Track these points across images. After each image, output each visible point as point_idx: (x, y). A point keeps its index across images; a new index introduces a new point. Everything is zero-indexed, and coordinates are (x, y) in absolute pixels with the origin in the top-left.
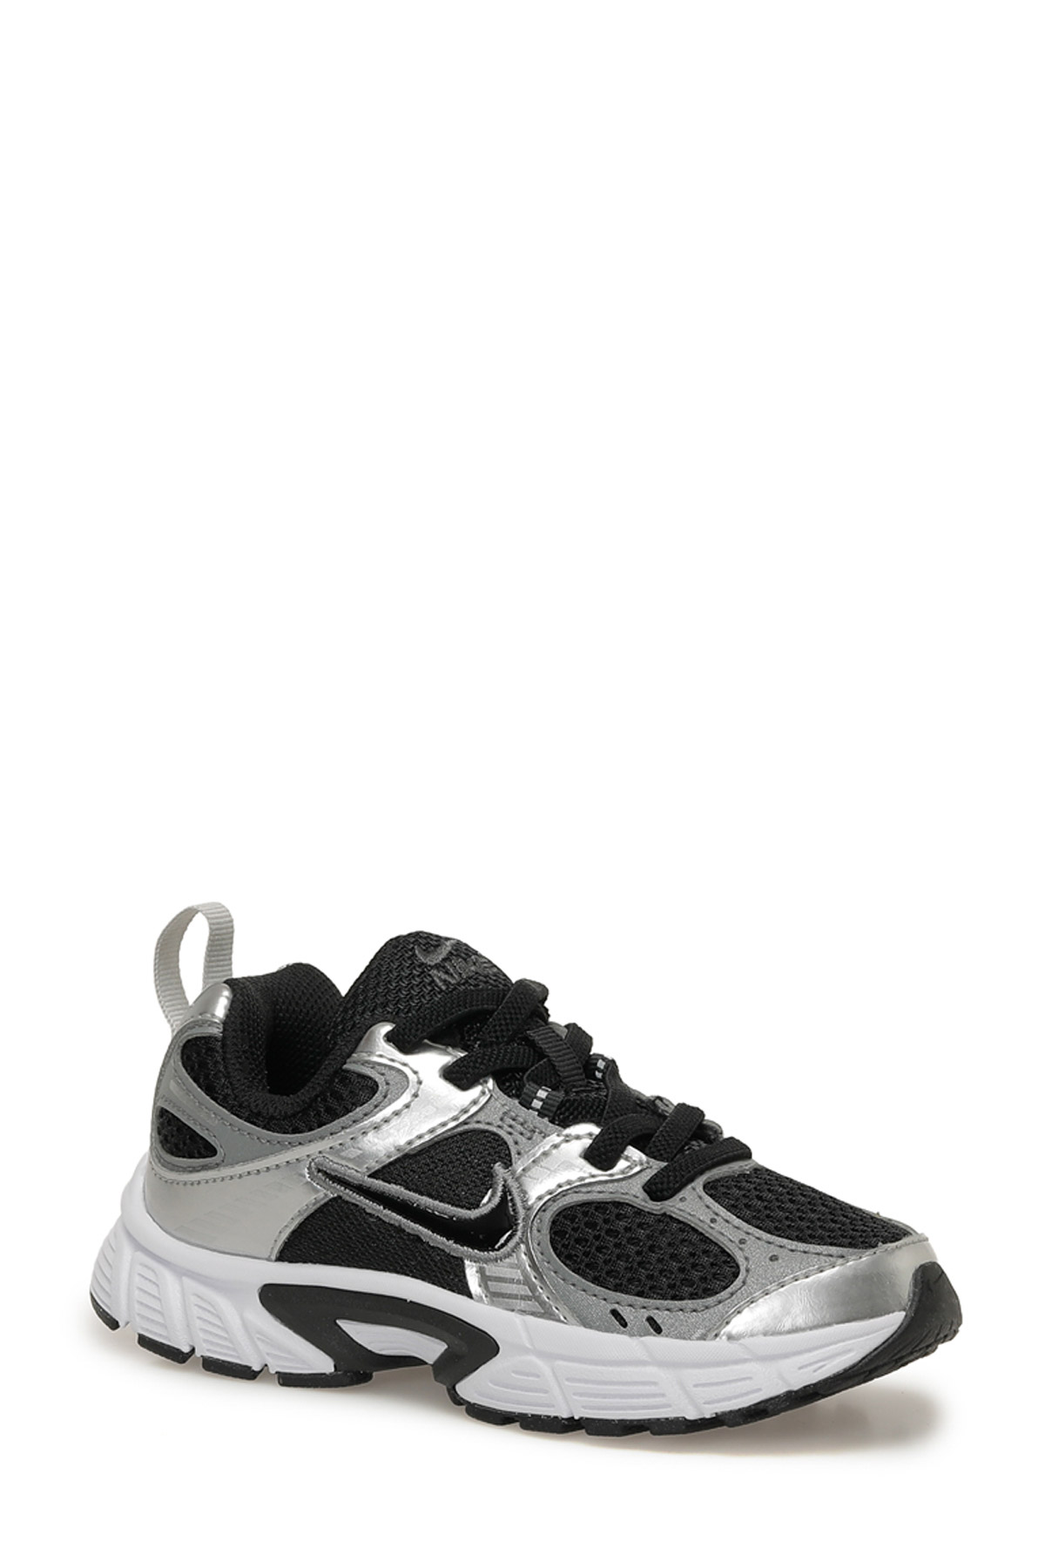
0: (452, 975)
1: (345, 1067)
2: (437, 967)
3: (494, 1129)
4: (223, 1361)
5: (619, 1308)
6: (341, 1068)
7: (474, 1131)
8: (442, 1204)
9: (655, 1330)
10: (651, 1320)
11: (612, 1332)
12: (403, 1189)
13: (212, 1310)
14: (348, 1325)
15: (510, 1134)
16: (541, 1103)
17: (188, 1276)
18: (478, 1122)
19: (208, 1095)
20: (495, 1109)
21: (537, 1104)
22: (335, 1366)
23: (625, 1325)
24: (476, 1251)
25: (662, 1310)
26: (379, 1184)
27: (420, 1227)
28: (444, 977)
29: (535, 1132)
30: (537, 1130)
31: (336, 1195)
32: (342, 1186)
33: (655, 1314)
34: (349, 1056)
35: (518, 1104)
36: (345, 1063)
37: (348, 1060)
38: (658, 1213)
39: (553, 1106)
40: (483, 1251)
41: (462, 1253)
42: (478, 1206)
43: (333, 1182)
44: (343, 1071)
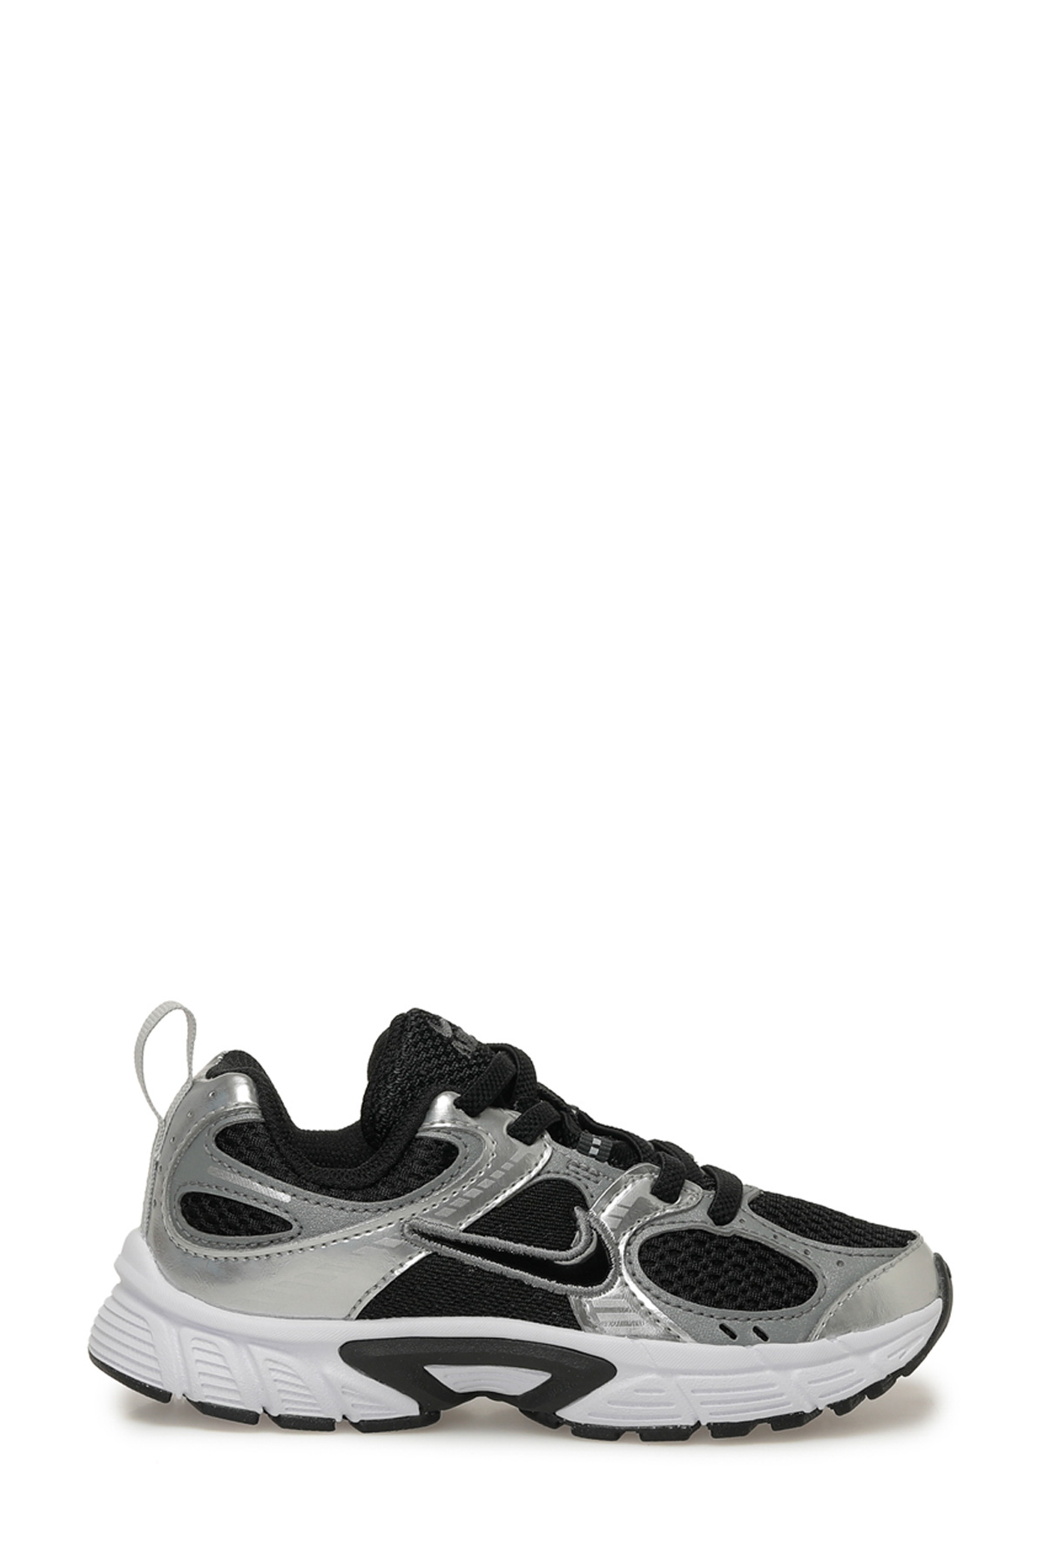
0: (467, 1044)
1: (418, 1135)
2: (454, 1039)
3: (564, 1177)
4: (304, 1417)
5: (727, 1323)
6: (414, 1137)
7: (548, 1181)
8: (537, 1249)
9: (762, 1338)
10: (756, 1330)
11: (725, 1344)
12: (498, 1239)
13: (289, 1371)
14: (433, 1369)
15: (579, 1179)
16: (598, 1150)
17: (254, 1343)
18: (549, 1172)
19: (269, 1175)
20: (560, 1160)
21: (594, 1151)
22: (420, 1409)
23: (733, 1336)
24: (580, 1287)
25: (765, 1319)
26: (474, 1238)
27: (521, 1272)
28: (463, 1046)
29: (599, 1176)
30: (601, 1174)
31: (431, 1252)
32: (438, 1243)
33: (760, 1324)
34: (420, 1125)
35: (577, 1153)
36: (417, 1132)
37: (420, 1129)
38: (728, 1236)
39: (607, 1151)
40: (587, 1286)
41: (567, 1291)
42: (569, 1248)
43: (429, 1241)
44: (417, 1139)
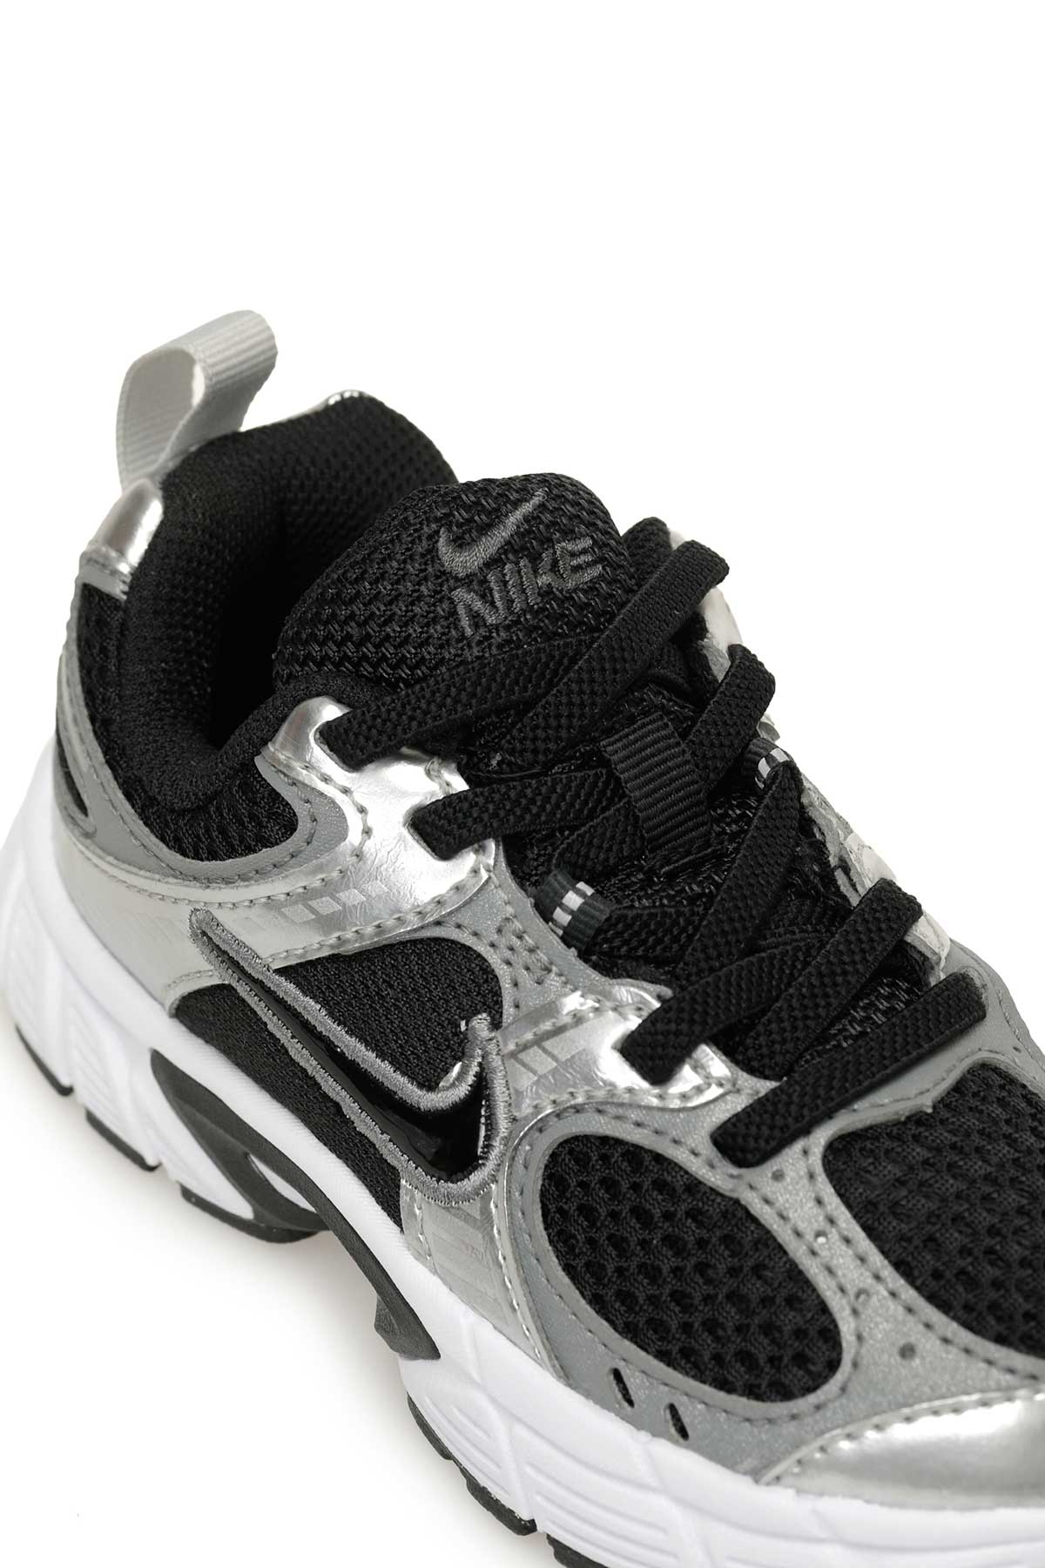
0: (493, 603)
1: (256, 760)
2: (468, 581)
3: (482, 948)
4: (109, 1129)
6: (252, 759)
9: (677, 1432)
10: (675, 1413)
11: (605, 1408)
15: (508, 963)
16: (569, 917)
18: (460, 928)
20: (491, 908)
21: (563, 916)
22: (255, 1214)
24: (420, 1170)
25: (696, 1401)
28: (478, 605)
29: (550, 971)
30: (554, 968)
33: (683, 1404)
35: (531, 907)
37: (263, 751)
38: (726, 1195)
42: (439, 1088)
44: (252, 769)
